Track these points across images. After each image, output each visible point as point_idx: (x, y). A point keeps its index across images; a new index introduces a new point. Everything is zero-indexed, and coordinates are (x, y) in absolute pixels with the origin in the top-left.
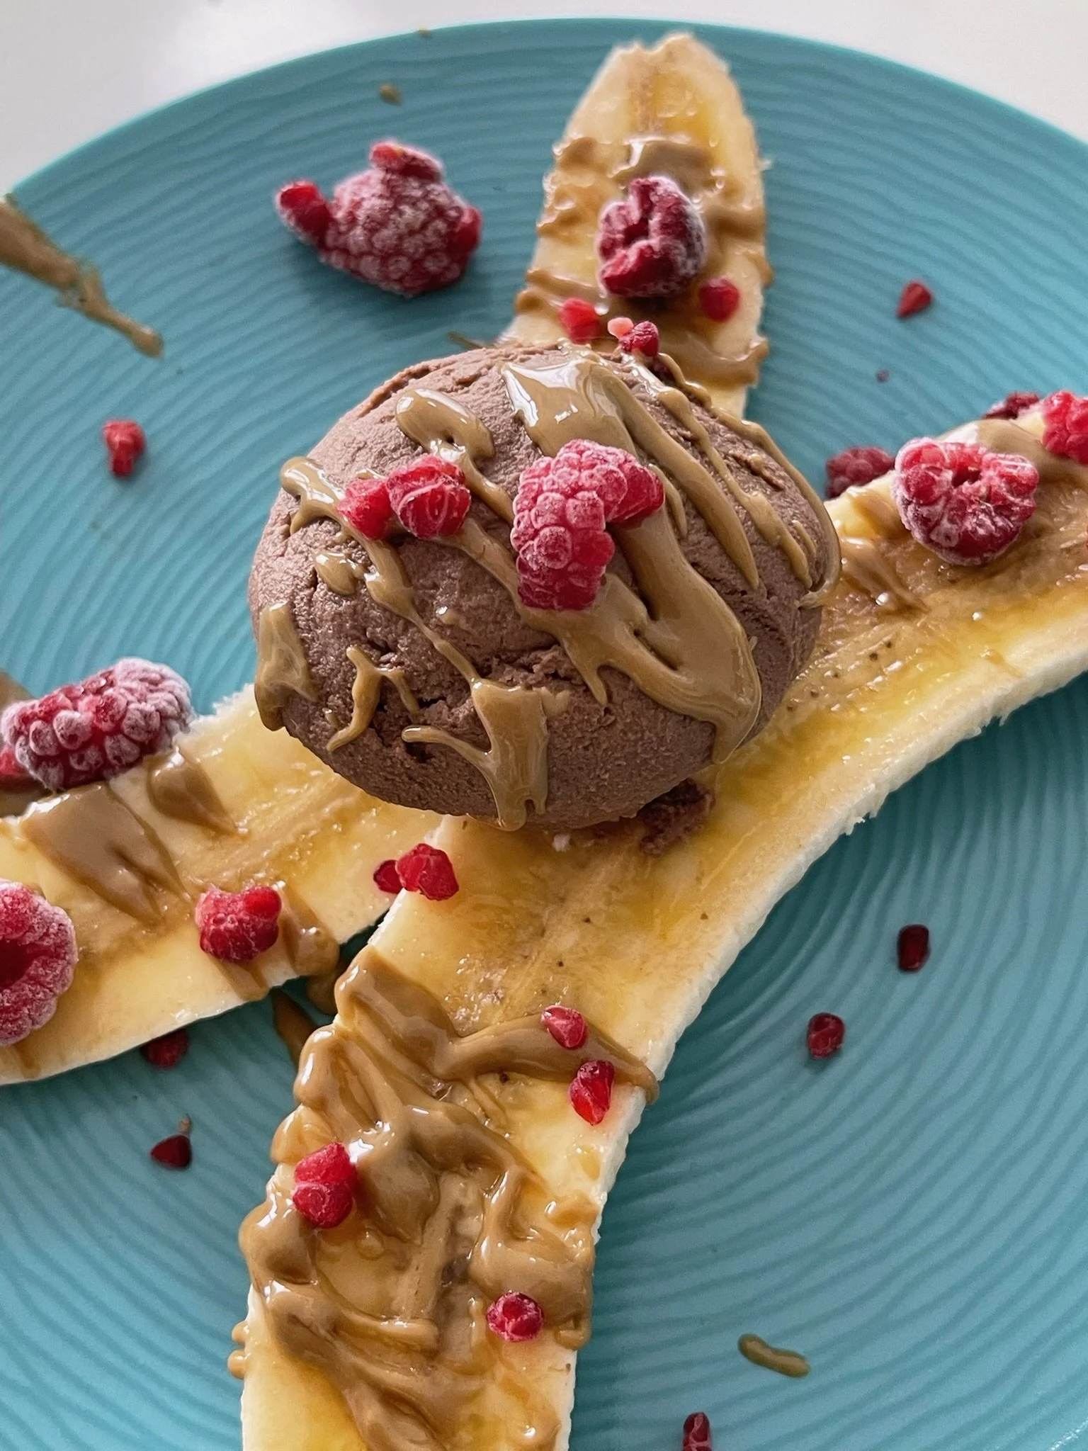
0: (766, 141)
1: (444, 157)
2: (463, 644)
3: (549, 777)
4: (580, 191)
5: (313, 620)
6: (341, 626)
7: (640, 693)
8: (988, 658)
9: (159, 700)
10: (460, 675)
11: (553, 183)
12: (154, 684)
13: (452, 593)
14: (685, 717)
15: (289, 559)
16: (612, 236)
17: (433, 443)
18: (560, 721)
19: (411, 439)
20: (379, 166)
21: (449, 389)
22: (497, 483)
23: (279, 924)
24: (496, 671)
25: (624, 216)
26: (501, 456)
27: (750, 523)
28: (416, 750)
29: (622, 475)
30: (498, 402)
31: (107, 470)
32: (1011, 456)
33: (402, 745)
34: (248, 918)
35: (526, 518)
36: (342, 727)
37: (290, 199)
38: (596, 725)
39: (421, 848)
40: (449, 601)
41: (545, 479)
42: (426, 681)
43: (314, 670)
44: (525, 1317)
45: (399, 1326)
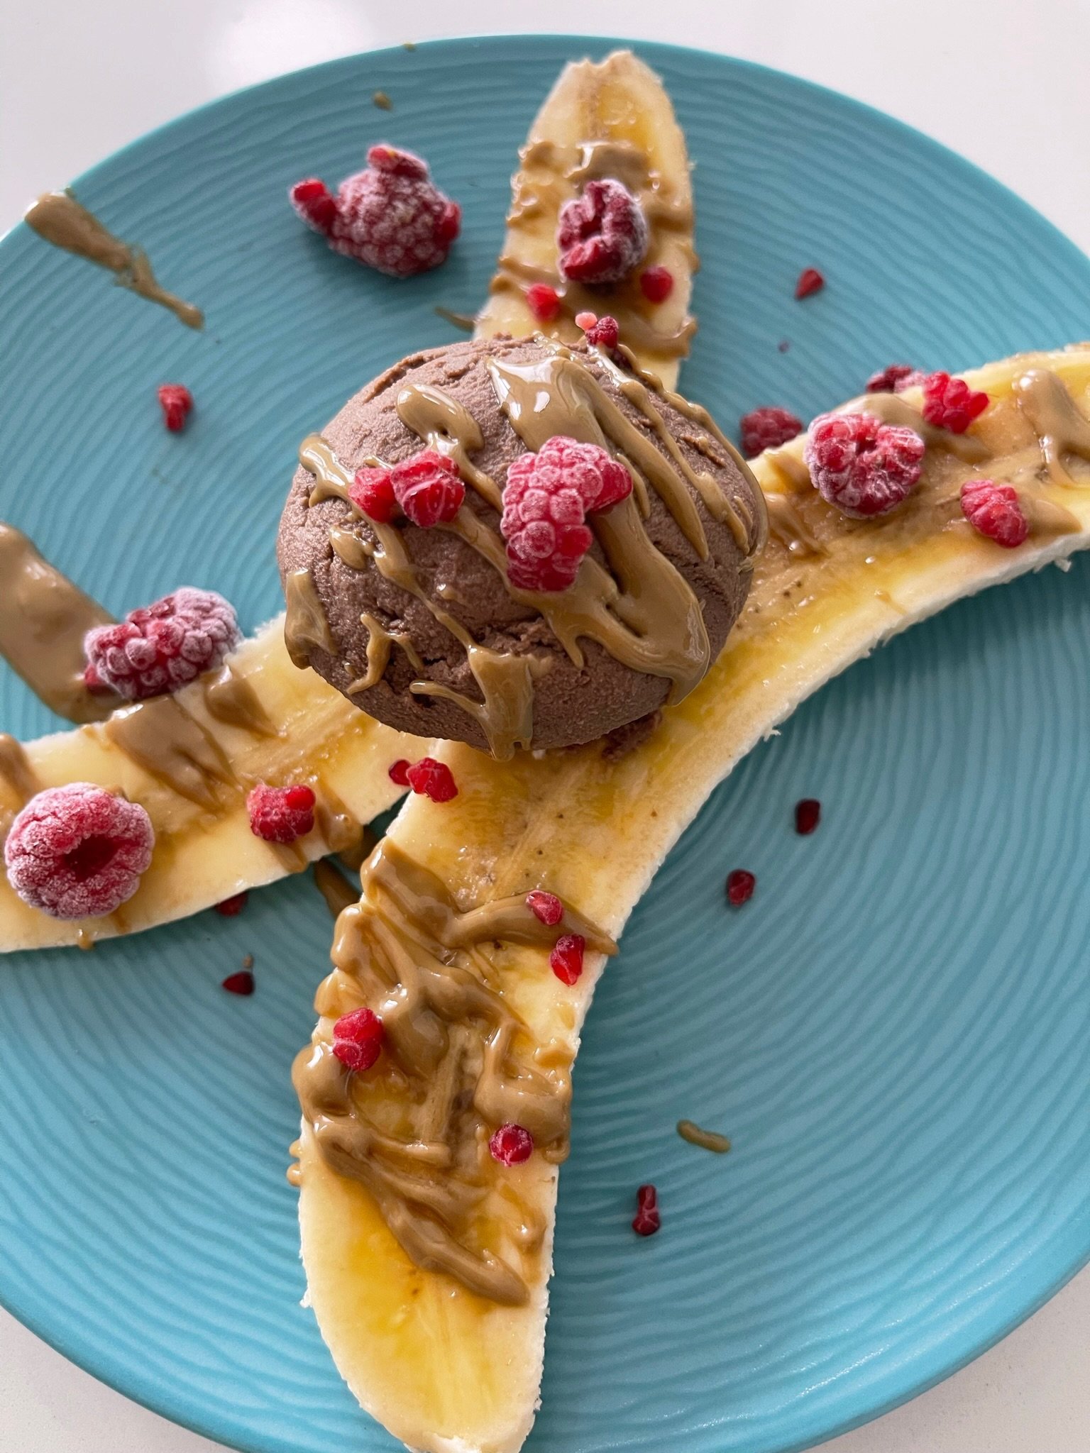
0: (693, 146)
1: (428, 157)
2: (460, 616)
3: (535, 724)
4: (540, 189)
5: (331, 587)
6: (355, 595)
7: (612, 659)
8: (879, 597)
9: (211, 625)
10: (457, 640)
11: (519, 181)
12: (206, 611)
13: (449, 573)
14: (648, 675)
15: (308, 531)
16: (570, 230)
17: (430, 436)
18: (544, 683)
19: (410, 430)
20: (375, 166)
21: (442, 382)
22: (486, 473)
23: (314, 813)
24: (489, 638)
25: (580, 214)
26: (490, 447)
27: (701, 502)
28: (422, 699)
29: (598, 473)
30: (485, 396)
31: (162, 427)
32: (900, 429)
33: (410, 695)
34: (289, 811)
35: (514, 511)
36: (359, 677)
37: (302, 194)
38: (575, 685)
39: (427, 763)
40: (448, 579)
41: (530, 476)
42: (429, 644)
43: (333, 630)
44: (520, 1147)
45: (420, 1148)
